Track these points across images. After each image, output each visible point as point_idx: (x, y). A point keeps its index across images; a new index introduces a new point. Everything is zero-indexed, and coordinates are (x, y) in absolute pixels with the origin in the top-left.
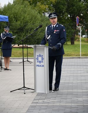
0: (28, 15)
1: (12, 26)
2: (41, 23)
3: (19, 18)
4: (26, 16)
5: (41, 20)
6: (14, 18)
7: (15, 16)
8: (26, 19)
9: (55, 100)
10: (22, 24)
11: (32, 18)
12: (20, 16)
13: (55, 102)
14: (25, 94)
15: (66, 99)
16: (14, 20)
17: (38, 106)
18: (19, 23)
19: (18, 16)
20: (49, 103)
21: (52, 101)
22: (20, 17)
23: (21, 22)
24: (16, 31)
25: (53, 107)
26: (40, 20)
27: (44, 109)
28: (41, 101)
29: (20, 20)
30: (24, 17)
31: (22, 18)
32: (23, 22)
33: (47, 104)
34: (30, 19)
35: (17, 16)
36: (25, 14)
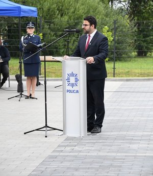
0: (83, 5)
1: (54, 25)
2: (105, 20)
3: (66, 11)
4: (79, 8)
5: (105, 13)
6: (58, 9)
7: (59, 7)
8: (78, 11)
9: (92, 147)
10: (72, 20)
11: (89, 10)
12: (68, 7)
13: (90, 150)
14: (46, 137)
15: (111, 146)
16: (58, 15)
17: (61, 156)
18: (66, 18)
19: (64, 8)
20: (80, 151)
21: (87, 148)
22: (68, 9)
23: (70, 18)
24: (61, 33)
25: (85, 158)
26: (103, 14)
27: (70, 161)
28: (68, 149)
29: (68, 13)
30: (75, 9)
31: (72, 10)
32: (72, 18)
33: (77, 154)
34: (86, 11)
35: (63, 6)
36: (77, 3)
